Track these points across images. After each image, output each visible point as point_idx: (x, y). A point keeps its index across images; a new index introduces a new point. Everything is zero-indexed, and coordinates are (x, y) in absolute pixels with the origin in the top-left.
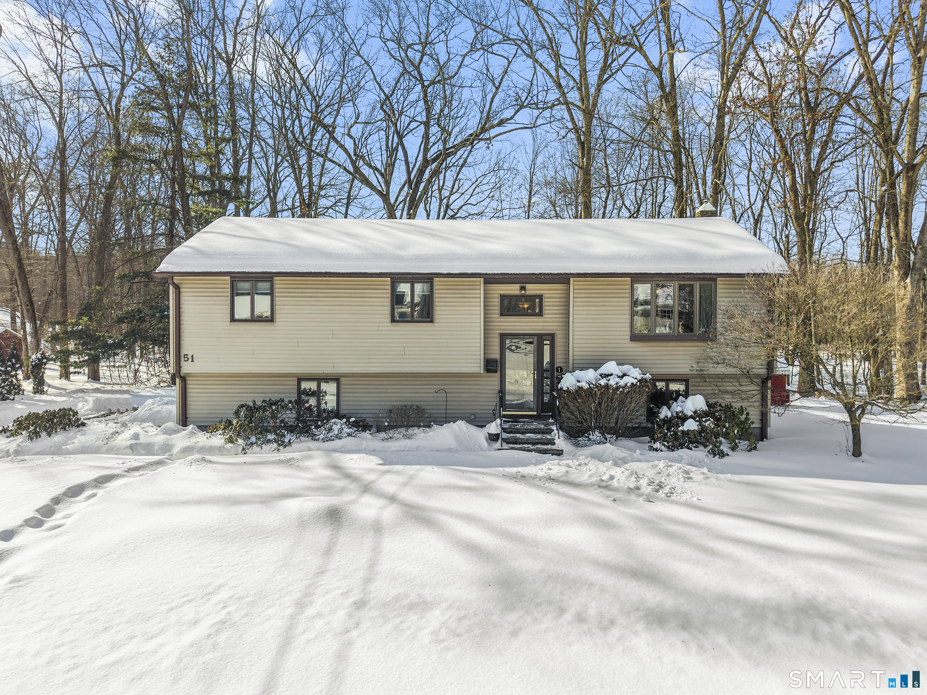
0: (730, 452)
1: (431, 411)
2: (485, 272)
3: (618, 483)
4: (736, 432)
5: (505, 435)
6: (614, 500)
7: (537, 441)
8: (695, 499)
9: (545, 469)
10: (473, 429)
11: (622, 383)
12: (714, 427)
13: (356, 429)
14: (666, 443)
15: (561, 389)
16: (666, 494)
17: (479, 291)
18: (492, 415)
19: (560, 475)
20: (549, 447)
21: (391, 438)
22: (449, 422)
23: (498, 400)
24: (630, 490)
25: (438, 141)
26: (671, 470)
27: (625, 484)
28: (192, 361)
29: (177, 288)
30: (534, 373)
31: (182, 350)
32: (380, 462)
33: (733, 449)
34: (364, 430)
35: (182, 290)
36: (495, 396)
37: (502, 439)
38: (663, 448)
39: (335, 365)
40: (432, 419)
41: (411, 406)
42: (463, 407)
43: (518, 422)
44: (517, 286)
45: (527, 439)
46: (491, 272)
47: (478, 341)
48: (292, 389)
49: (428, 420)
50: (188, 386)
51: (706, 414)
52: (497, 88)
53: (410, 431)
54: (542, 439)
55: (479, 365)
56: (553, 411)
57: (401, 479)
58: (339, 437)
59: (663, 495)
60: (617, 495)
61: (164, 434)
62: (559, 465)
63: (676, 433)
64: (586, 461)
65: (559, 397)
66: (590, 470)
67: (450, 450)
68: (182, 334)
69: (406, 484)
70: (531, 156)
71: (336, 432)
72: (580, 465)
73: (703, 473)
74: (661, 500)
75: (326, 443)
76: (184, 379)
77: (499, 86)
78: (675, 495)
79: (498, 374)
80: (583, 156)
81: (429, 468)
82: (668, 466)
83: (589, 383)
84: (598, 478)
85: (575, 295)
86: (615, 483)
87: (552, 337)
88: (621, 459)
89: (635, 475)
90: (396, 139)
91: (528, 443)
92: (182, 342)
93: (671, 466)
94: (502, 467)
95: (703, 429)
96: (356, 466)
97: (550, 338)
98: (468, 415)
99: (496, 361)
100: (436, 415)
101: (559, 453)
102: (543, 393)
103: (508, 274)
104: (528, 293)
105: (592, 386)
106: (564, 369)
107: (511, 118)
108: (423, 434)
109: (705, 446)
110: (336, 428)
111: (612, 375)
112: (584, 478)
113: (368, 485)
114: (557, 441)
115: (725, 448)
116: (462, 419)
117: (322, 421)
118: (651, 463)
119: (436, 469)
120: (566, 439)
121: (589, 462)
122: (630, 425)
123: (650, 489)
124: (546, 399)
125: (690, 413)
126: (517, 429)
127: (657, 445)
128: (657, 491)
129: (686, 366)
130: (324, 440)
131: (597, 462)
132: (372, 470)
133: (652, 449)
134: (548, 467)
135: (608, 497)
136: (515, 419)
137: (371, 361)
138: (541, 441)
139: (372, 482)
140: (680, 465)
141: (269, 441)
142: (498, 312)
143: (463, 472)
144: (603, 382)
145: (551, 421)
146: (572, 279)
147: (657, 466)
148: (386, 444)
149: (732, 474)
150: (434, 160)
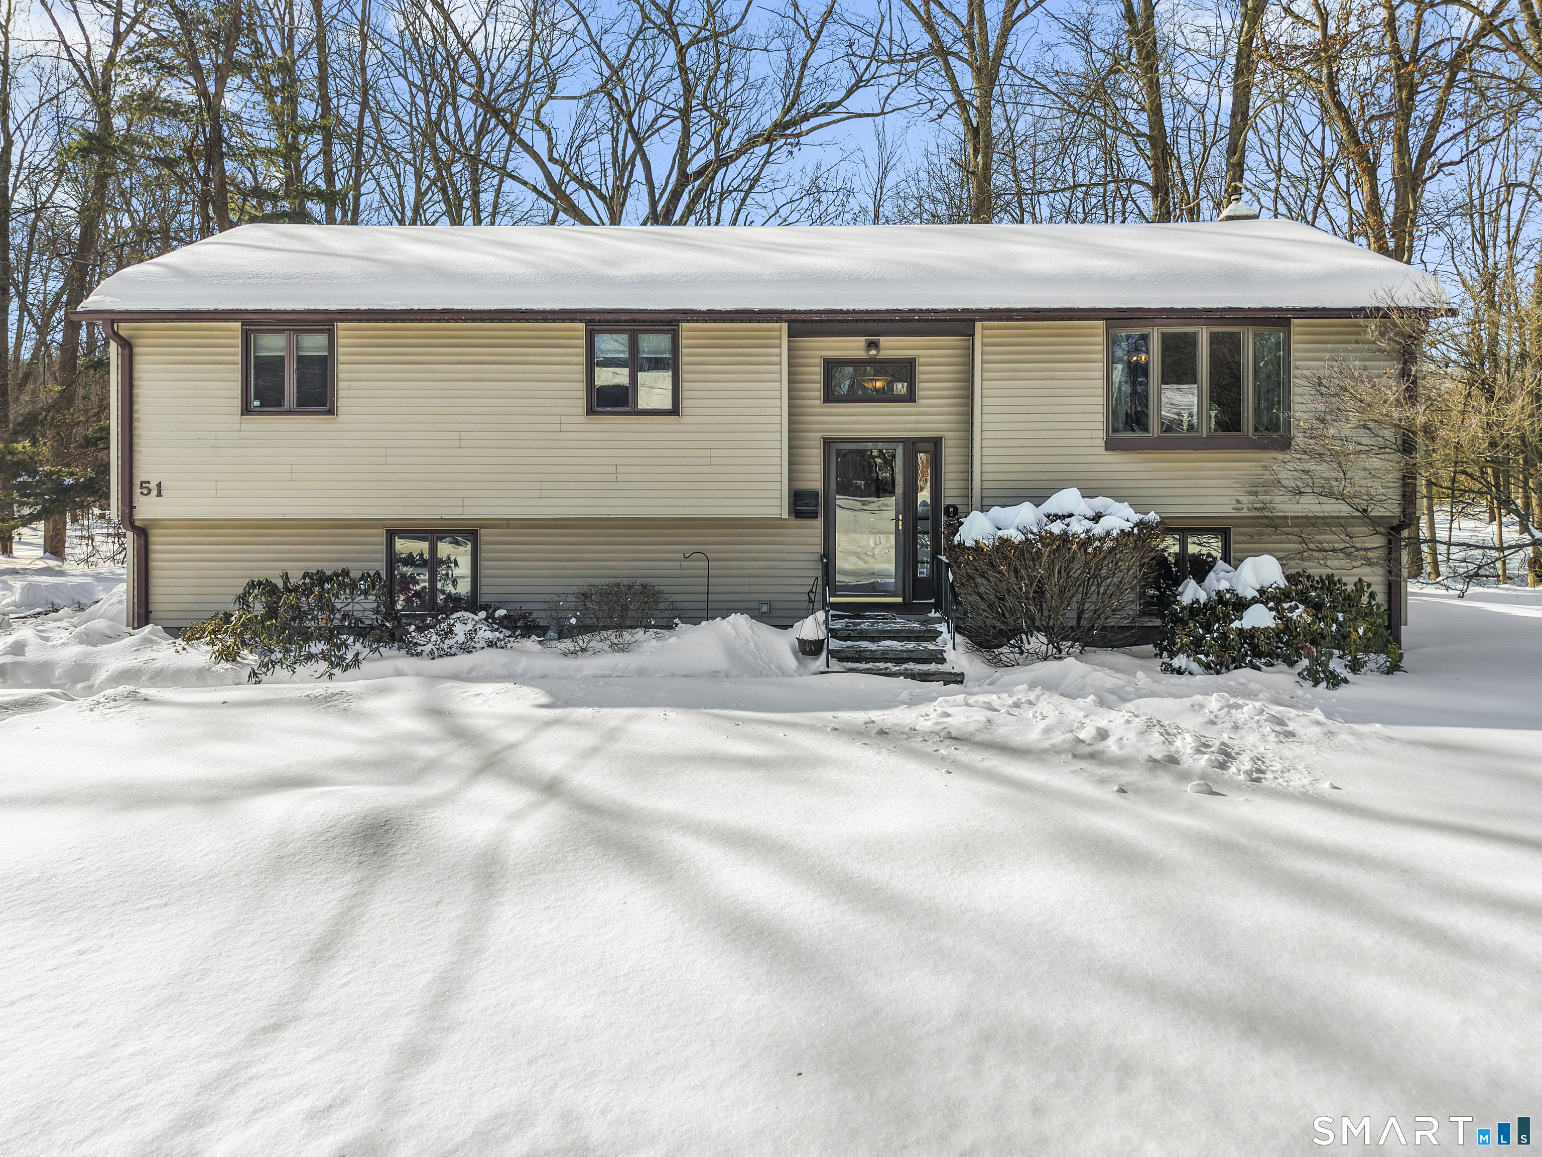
0: (1350, 676)
1: (675, 597)
2: (790, 308)
3: (1121, 747)
4: (1361, 631)
5: (834, 644)
6: (1122, 791)
7: (905, 655)
8: (1326, 785)
9: (933, 716)
10: (766, 634)
11: (1098, 529)
12: (1313, 622)
13: (508, 633)
14: (1202, 657)
15: (961, 545)
16: (1249, 773)
17: (777, 350)
18: (806, 605)
19: (972, 728)
20: (933, 667)
21: (583, 650)
22: (714, 618)
23: (819, 573)
24: (1154, 764)
25: (706, 146)
26: (1241, 716)
27: (1139, 750)
28: (159, 494)
29: (127, 346)
30: (897, 519)
31: (136, 473)
32: (544, 700)
33: (1355, 667)
34: (526, 634)
35: (136, 350)
36: (812, 565)
37: (830, 652)
38: (1194, 666)
39: (467, 502)
40: (677, 612)
41: (630, 587)
42: (745, 589)
43: (863, 617)
44: (861, 341)
45: (884, 652)
46: (803, 308)
47: (777, 453)
48: (376, 552)
49: (667, 614)
50: (153, 547)
51: (1285, 595)
52: (814, 42)
53: (627, 636)
54: (918, 650)
55: (778, 502)
56: (938, 595)
57: (583, 739)
58: (466, 648)
59: (1242, 777)
60: (1128, 776)
61: (81, 642)
62: (967, 705)
63: (1224, 636)
64: (1032, 696)
65: (954, 563)
66: (1044, 718)
67: (714, 674)
68: (136, 440)
69: (593, 752)
70: (875, 173)
71: (461, 638)
72: (1017, 705)
73: (1318, 723)
74: (1239, 787)
75: (439, 661)
76: (142, 533)
77: (818, 37)
78: (1269, 775)
79: (819, 523)
80: (976, 152)
81: (656, 713)
82: (1231, 707)
83: (1024, 531)
84: (1069, 736)
85: (986, 357)
86: (1111, 746)
87: (935, 445)
88: (1112, 691)
89: (1158, 728)
90: (631, 146)
91: (886, 660)
92: (136, 456)
93: (1237, 707)
94: (830, 710)
95: (1288, 627)
96: (485, 709)
97: (930, 446)
98: (755, 605)
99: (815, 494)
100: (685, 605)
101: (957, 679)
102: (916, 562)
103: (841, 311)
104: (885, 354)
105: (1030, 536)
106: (961, 509)
107: (839, 103)
108: (654, 643)
109: (1291, 664)
110: (460, 630)
111: (1070, 515)
112: (1033, 736)
113: (497, 753)
114: (950, 655)
115: (1337, 665)
116: (742, 611)
117: (435, 617)
118: (1187, 702)
119: (672, 714)
120: (969, 650)
121: (1038, 698)
122: (1112, 622)
123: (1203, 761)
124: (924, 571)
125: (1250, 593)
126: (862, 631)
127: (1180, 661)
128: (1223, 766)
129: (1226, 500)
130: (432, 656)
131: (1057, 698)
132: (518, 719)
133: (1169, 669)
134: (940, 710)
135: (1103, 781)
136: (857, 611)
137: (545, 493)
138: (913, 655)
139: (512, 746)
140: (1258, 704)
141: (310, 657)
142: (820, 394)
143: (737, 721)
144: (1056, 528)
145: (933, 614)
146: (978, 325)
147: (1202, 706)
148: (571, 663)
149: (1384, 722)
150: (699, 174)
